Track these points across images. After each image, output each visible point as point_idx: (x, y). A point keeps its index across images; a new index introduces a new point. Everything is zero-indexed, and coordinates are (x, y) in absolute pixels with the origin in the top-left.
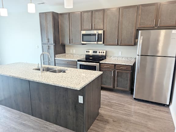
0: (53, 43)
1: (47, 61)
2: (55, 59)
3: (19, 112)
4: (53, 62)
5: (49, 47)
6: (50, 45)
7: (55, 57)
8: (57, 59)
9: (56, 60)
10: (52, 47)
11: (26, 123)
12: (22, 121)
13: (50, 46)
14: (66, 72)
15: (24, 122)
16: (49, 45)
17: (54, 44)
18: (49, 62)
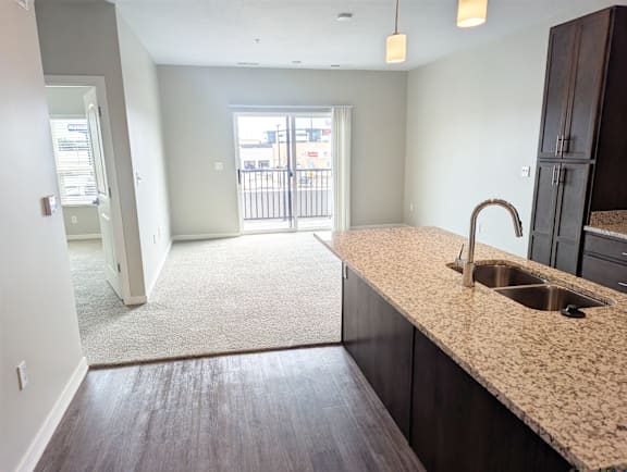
0: (588, 156)
1: (546, 235)
2: (583, 233)
3: (380, 405)
4: (573, 243)
5: (569, 173)
6: (573, 166)
7: (585, 222)
8: (593, 234)
9: (587, 237)
10: (581, 175)
11: (377, 461)
12: (372, 445)
13: (572, 170)
14: (583, 316)
15: (374, 456)
16: (568, 166)
17: (594, 162)
18: (556, 239)
